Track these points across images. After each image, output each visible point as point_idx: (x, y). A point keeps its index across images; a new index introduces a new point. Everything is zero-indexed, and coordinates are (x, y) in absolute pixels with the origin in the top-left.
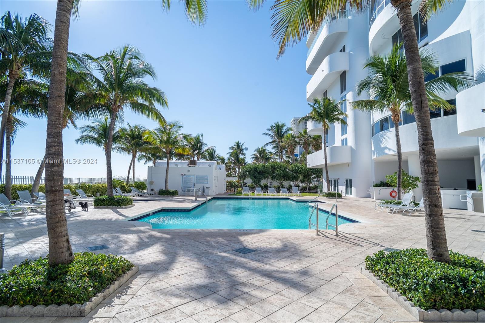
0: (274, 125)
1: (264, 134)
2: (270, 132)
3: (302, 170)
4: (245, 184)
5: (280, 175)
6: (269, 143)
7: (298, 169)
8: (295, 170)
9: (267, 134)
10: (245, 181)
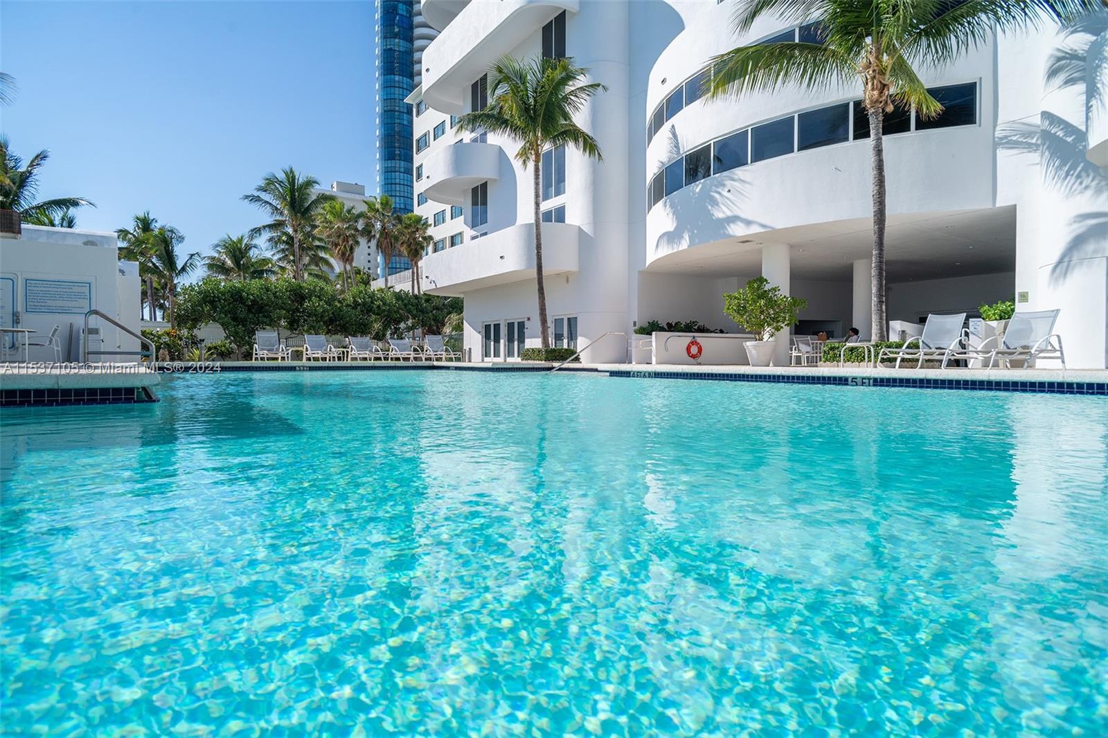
0: (281, 176)
1: (247, 197)
2: (266, 196)
3: (384, 304)
4: (195, 342)
5: (322, 316)
6: (264, 227)
7: (372, 302)
8: (364, 304)
9: (258, 199)
10: (196, 332)
